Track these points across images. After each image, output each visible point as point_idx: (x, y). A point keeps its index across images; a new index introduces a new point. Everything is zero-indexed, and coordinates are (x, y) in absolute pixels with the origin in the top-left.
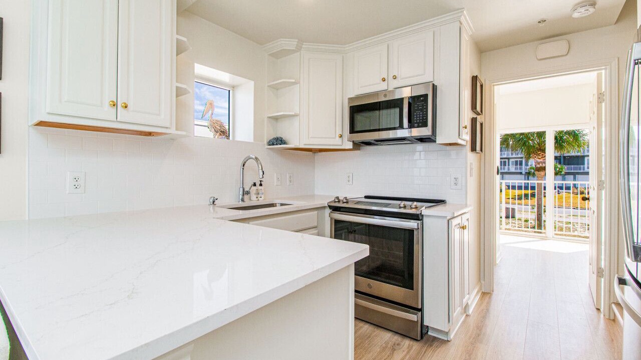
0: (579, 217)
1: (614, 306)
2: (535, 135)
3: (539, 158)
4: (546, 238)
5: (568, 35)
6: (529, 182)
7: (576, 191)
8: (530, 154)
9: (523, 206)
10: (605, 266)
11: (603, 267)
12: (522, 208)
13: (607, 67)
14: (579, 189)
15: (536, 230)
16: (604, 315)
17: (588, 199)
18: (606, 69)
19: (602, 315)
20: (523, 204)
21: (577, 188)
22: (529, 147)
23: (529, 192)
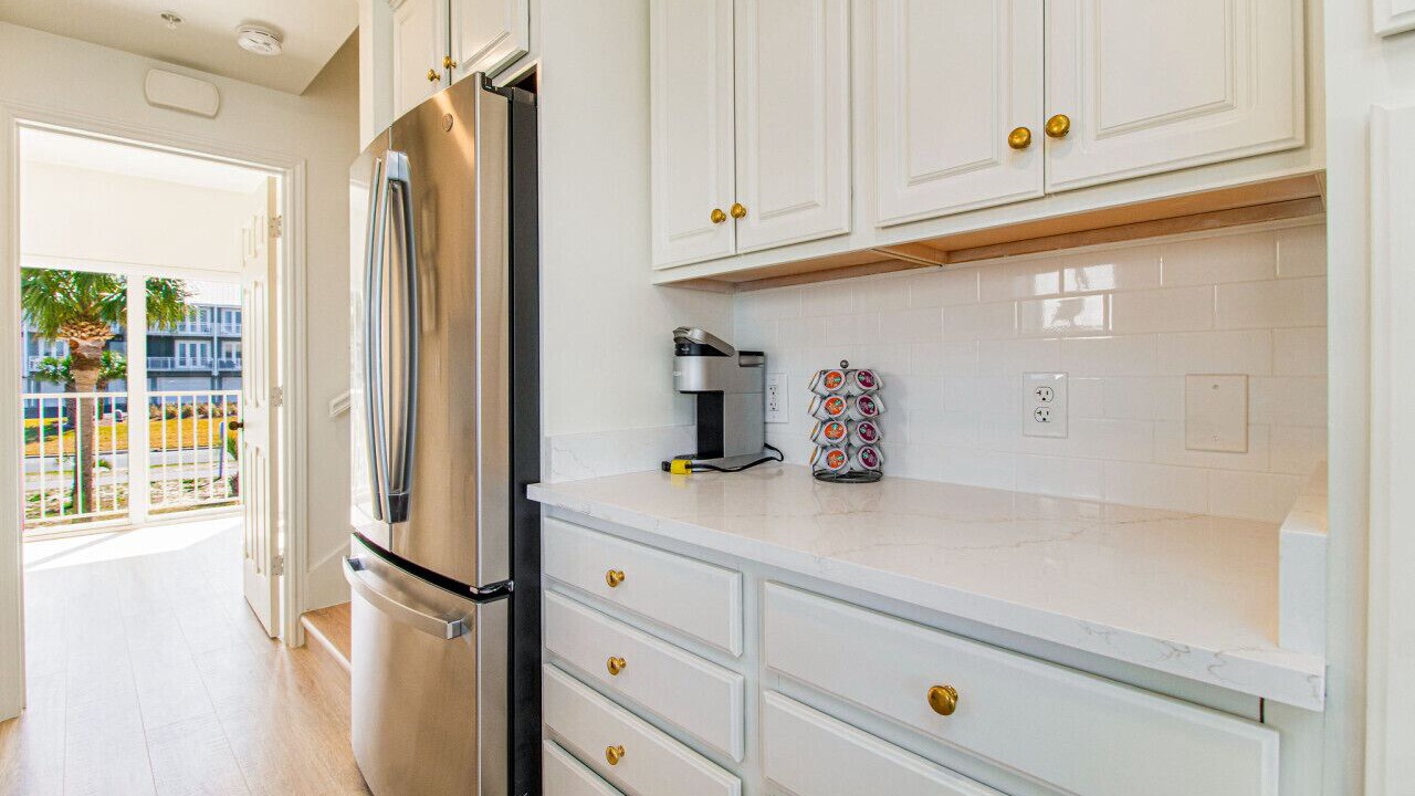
0: (164, 467)
1: (306, 622)
2: (73, 280)
3: (83, 338)
4: (128, 528)
5: (225, 79)
6: (41, 396)
7: (157, 413)
8: (56, 326)
9: (42, 460)
10: (286, 550)
11: (281, 553)
12: (38, 465)
13: (288, 171)
14: (164, 408)
15: (81, 515)
16: (287, 645)
17: (242, 425)
18: (284, 174)
19: (283, 647)
20: (42, 455)
21: (159, 406)
22: (54, 306)
23: (42, 422)
